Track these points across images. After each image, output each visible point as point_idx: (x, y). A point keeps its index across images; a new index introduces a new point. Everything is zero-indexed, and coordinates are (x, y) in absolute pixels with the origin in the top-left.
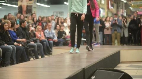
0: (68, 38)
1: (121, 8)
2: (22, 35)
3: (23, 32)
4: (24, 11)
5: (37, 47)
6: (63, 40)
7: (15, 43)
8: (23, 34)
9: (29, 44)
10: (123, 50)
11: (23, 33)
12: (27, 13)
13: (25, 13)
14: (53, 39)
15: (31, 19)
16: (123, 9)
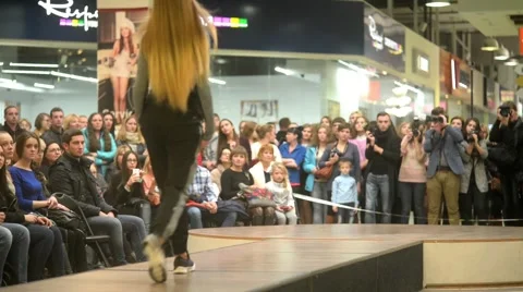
0: (255, 197)
2: (69, 187)
4: (119, 100)
6: (240, 204)
7: (30, 217)
9: (94, 219)
10: (433, 241)
11: (73, 178)
14: (201, 202)
15: (134, 126)
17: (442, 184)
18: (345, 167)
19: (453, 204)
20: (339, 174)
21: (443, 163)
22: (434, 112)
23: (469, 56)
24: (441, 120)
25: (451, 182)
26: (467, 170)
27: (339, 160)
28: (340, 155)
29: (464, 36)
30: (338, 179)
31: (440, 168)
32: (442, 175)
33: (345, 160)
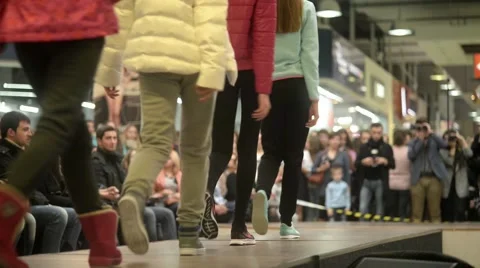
1: (442, 118)
3: (109, 170)
4: (114, 116)
5: (154, 219)
8: (106, 175)
10: (452, 229)
11: (107, 171)
12: (123, 123)
13: (118, 120)
15: (134, 135)
16: (448, 121)
17: (426, 189)
18: (337, 173)
19: (435, 207)
20: (331, 180)
21: (427, 169)
22: (418, 122)
23: (415, 86)
24: (425, 128)
25: (435, 187)
26: (449, 176)
27: (331, 166)
28: (331, 161)
29: (410, 68)
30: (331, 185)
31: (423, 175)
32: (426, 181)
33: (337, 166)
